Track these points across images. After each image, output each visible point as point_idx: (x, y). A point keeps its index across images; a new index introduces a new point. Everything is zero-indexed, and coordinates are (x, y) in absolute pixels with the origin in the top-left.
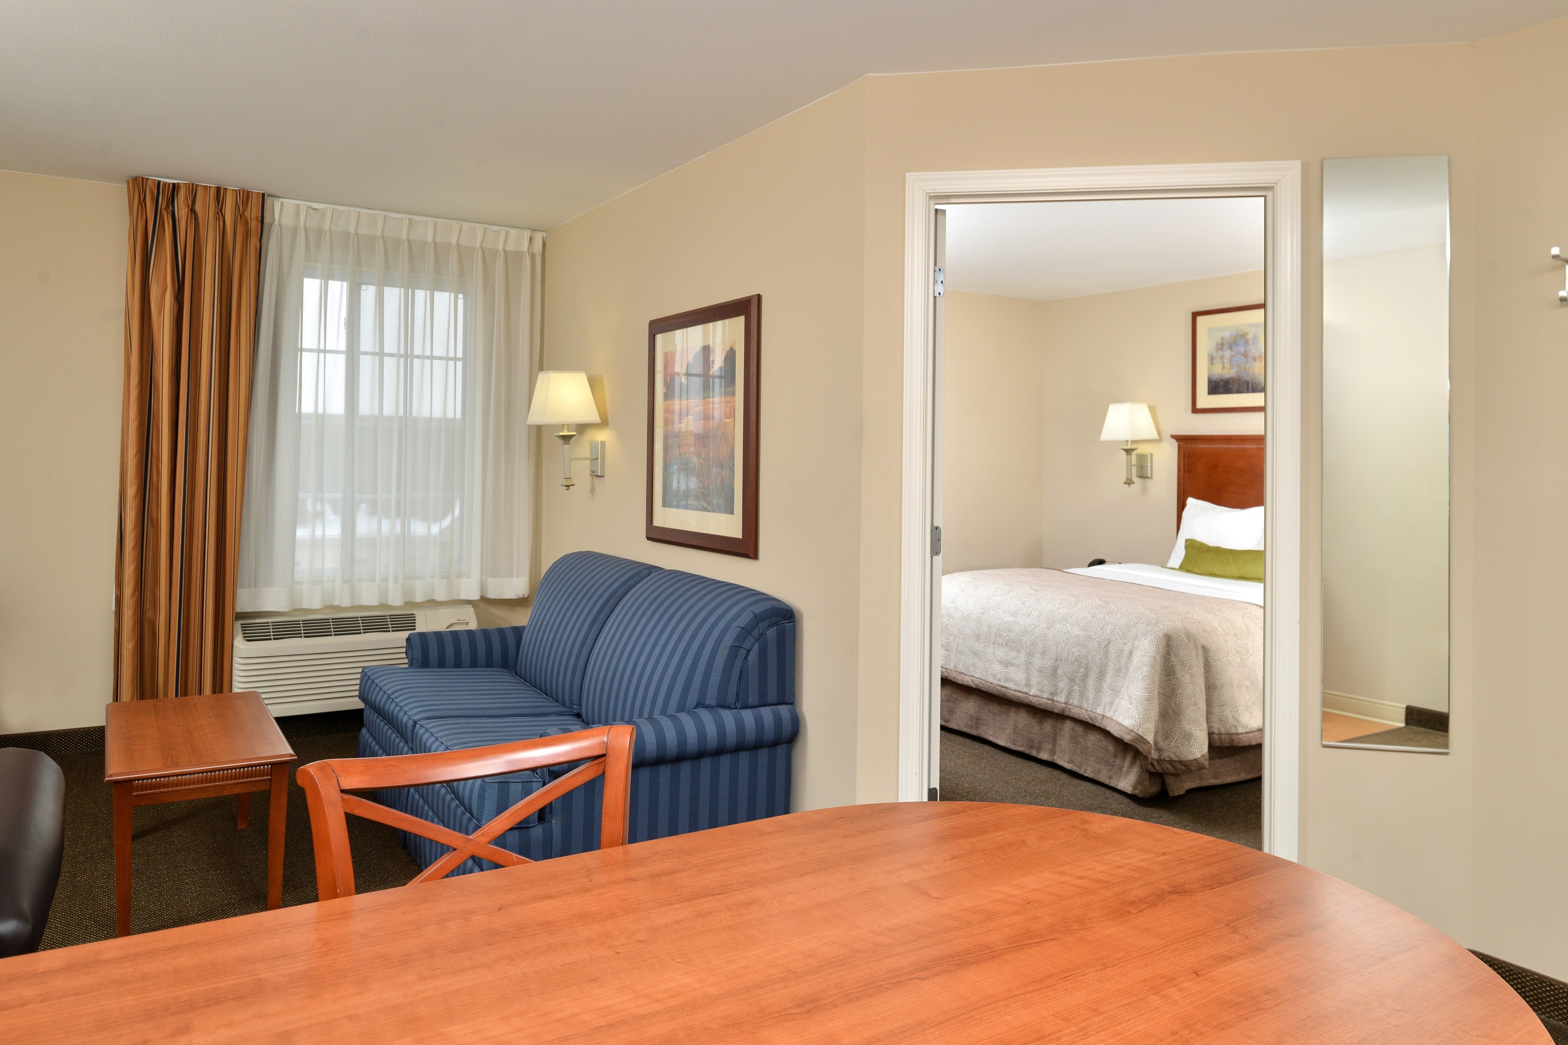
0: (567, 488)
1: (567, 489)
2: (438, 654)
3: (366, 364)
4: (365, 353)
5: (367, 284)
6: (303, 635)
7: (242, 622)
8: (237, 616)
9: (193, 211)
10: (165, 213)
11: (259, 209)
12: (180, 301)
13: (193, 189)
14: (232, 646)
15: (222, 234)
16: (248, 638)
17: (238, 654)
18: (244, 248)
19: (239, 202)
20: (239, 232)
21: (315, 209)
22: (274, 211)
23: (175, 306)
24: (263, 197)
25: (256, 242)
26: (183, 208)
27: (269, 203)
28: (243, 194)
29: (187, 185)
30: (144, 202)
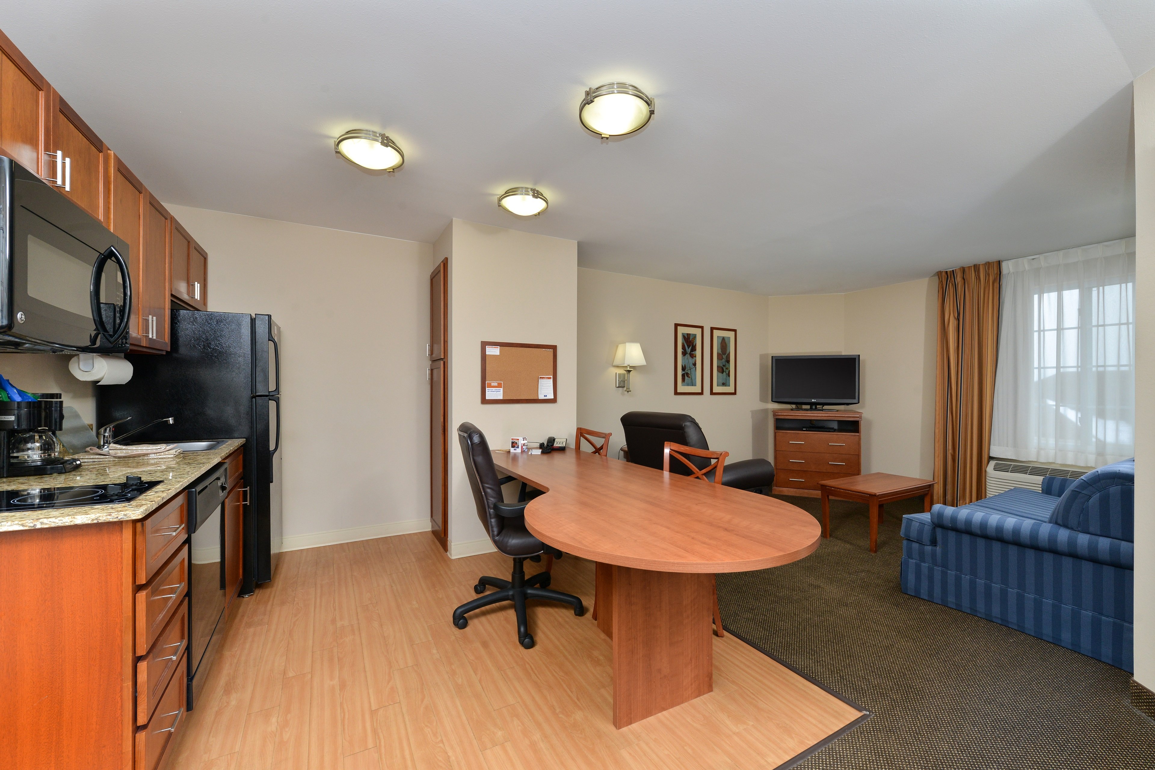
2: (1059, 490)
7: (996, 462)
8: (991, 458)
9: (964, 279)
10: (950, 285)
11: (997, 268)
12: (958, 319)
13: (963, 270)
14: (986, 471)
15: (979, 284)
16: (995, 469)
17: (988, 475)
18: (989, 290)
19: (987, 268)
20: (987, 281)
21: (1033, 259)
22: (1007, 267)
23: (956, 322)
24: (999, 263)
25: (996, 285)
26: (959, 279)
27: (1004, 265)
28: (988, 264)
29: (960, 269)
30: (942, 281)
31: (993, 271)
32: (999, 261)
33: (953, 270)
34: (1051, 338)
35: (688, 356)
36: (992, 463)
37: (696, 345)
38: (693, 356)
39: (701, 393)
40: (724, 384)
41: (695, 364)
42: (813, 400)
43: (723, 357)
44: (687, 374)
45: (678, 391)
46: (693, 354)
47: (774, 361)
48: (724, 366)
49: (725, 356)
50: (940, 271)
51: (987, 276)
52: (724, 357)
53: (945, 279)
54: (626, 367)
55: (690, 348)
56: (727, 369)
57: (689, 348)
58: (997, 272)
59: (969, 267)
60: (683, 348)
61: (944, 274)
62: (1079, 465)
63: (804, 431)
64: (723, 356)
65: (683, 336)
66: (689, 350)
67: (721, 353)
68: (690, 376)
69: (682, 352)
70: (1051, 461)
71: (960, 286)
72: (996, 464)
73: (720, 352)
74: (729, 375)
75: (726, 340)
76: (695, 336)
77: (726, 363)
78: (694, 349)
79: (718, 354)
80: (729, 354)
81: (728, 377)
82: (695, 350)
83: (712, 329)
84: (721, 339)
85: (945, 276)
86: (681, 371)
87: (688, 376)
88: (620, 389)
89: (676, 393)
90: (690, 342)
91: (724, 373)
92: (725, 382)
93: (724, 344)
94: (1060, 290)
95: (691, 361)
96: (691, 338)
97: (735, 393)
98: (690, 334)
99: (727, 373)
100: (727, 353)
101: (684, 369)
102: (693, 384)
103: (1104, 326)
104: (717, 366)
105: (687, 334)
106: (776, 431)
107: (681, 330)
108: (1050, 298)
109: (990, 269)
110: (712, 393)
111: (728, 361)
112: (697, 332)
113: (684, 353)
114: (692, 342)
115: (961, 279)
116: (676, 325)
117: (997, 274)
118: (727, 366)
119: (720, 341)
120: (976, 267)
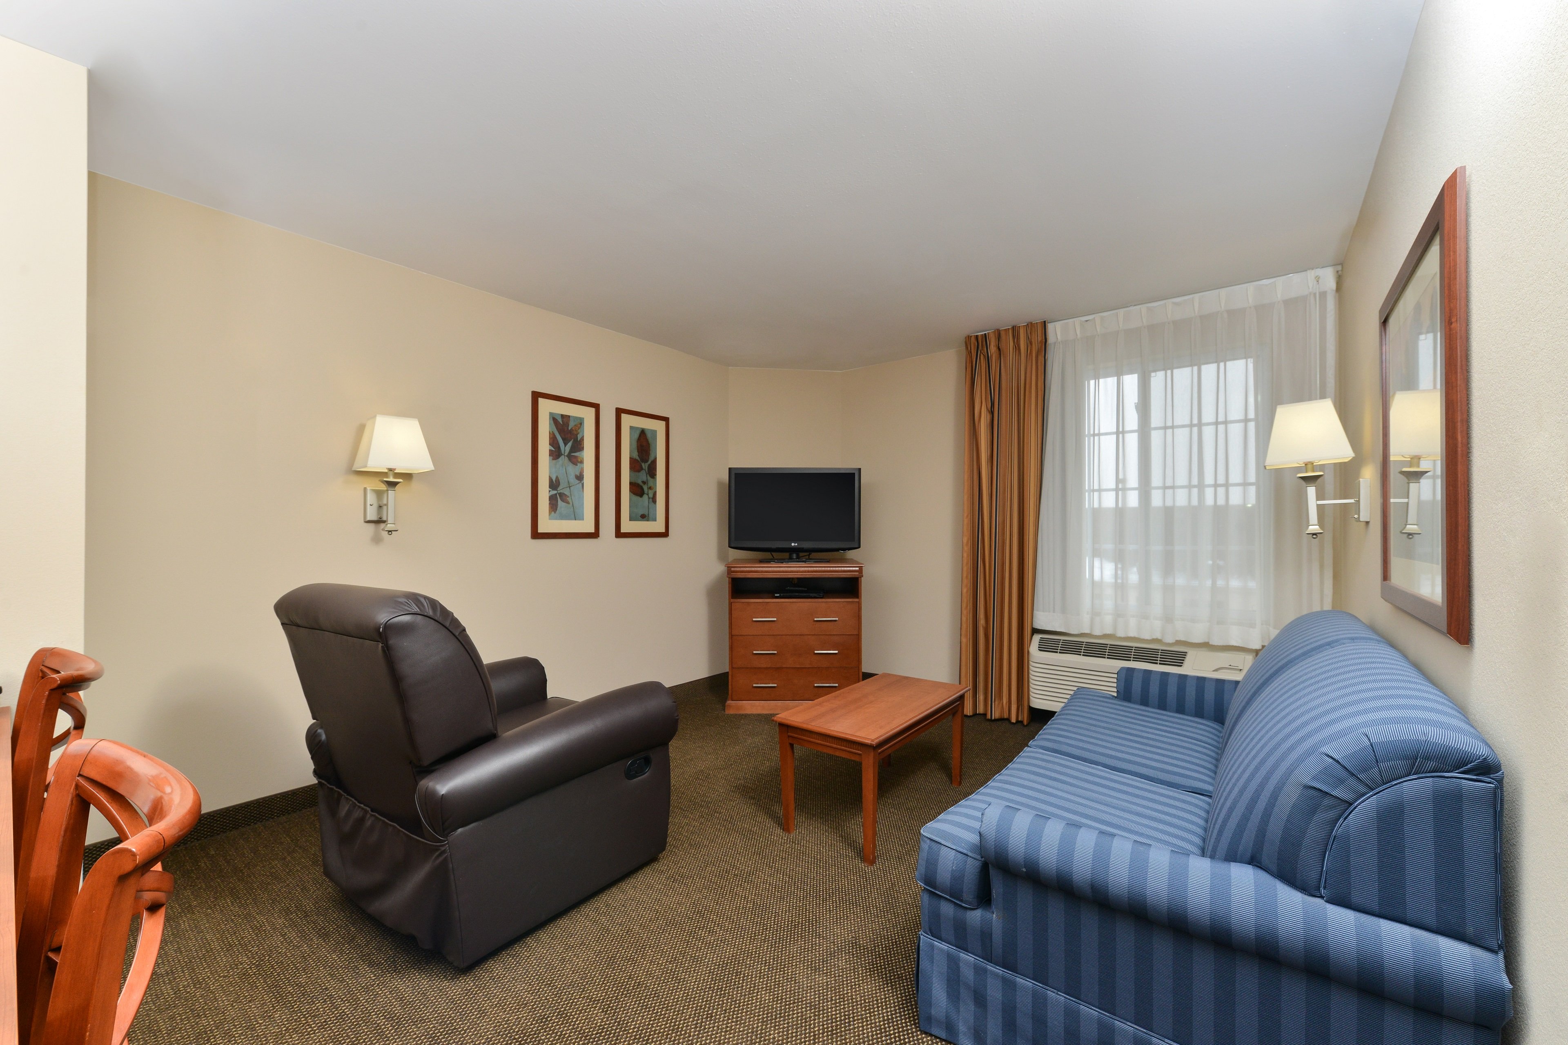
0: (1314, 536)
1: (1314, 538)
2: (1141, 691)
3: (1156, 438)
4: (1156, 429)
5: (1155, 371)
6: (1082, 653)
7: (1041, 636)
8: (1035, 631)
9: (999, 349)
10: (982, 355)
11: (1042, 334)
12: (992, 413)
13: (998, 334)
14: (1028, 652)
15: (1018, 360)
16: (1041, 649)
17: (1031, 659)
18: (1032, 365)
19: (1029, 332)
20: (1029, 355)
21: (1087, 321)
22: (1055, 332)
23: (989, 417)
24: (1044, 324)
25: (1041, 359)
26: (993, 349)
27: (1050, 327)
28: (1030, 326)
29: (994, 332)
30: (971, 352)
31: (1037, 338)
32: (1045, 322)
33: (985, 334)
34: (1108, 444)
35: (563, 460)
36: (1037, 638)
37: (582, 439)
38: (575, 460)
39: (595, 535)
40: (644, 517)
41: (580, 478)
42: (793, 544)
43: (641, 466)
44: (562, 495)
45: (541, 529)
46: (576, 457)
47: (733, 477)
48: (644, 483)
49: (647, 465)
50: (969, 336)
51: (1029, 345)
52: (645, 466)
53: (974, 348)
54: (385, 474)
55: (570, 444)
56: (650, 488)
57: (565, 444)
58: (1042, 339)
59: (1007, 330)
60: (553, 442)
61: (973, 339)
62: (1142, 637)
63: (777, 597)
64: (643, 465)
65: (554, 419)
66: (566, 449)
67: (637, 458)
68: (569, 499)
69: (550, 450)
70: (1108, 632)
71: (994, 361)
72: (1042, 639)
73: (636, 455)
74: (654, 500)
75: (649, 436)
76: (580, 422)
77: (649, 478)
78: (578, 446)
79: (633, 461)
80: (654, 462)
81: (652, 504)
82: (582, 449)
83: (619, 412)
84: (638, 432)
85: (974, 344)
86: (548, 489)
87: (562, 500)
88: (372, 526)
89: (536, 535)
90: (571, 432)
91: (645, 497)
92: (646, 513)
93: (643, 442)
94: (1119, 373)
95: (572, 470)
96: (571, 425)
97: (665, 534)
98: (569, 416)
99: (651, 495)
100: (651, 458)
101: (554, 484)
102: (576, 516)
103: (1173, 427)
104: (631, 483)
105: (562, 416)
106: (732, 600)
107: (546, 407)
108: (1108, 384)
109: (1033, 334)
110: (619, 534)
111: (652, 472)
112: (588, 414)
113: (555, 454)
114: (575, 433)
115: (995, 348)
116: (536, 396)
117: (1041, 342)
118: (651, 484)
119: (636, 436)
120: (1015, 329)
